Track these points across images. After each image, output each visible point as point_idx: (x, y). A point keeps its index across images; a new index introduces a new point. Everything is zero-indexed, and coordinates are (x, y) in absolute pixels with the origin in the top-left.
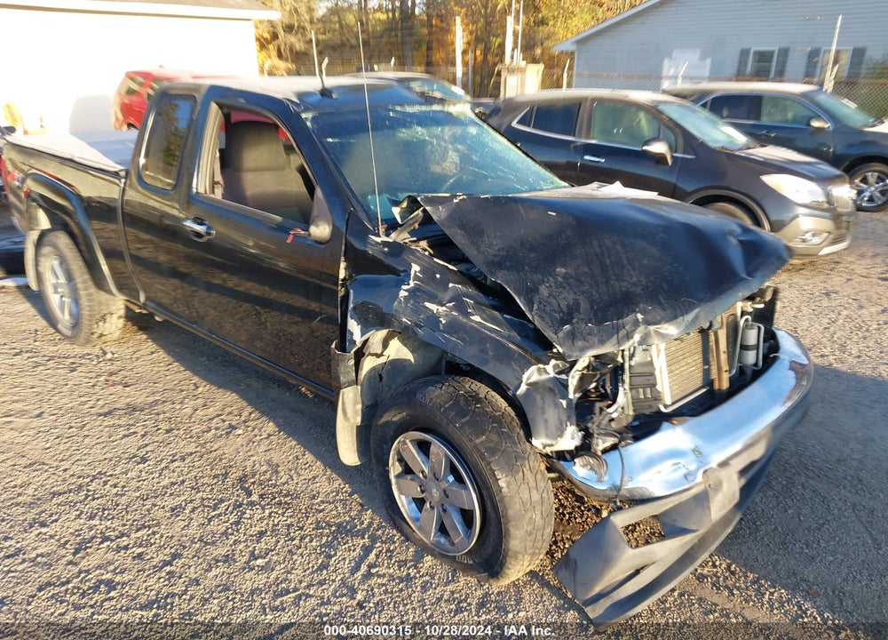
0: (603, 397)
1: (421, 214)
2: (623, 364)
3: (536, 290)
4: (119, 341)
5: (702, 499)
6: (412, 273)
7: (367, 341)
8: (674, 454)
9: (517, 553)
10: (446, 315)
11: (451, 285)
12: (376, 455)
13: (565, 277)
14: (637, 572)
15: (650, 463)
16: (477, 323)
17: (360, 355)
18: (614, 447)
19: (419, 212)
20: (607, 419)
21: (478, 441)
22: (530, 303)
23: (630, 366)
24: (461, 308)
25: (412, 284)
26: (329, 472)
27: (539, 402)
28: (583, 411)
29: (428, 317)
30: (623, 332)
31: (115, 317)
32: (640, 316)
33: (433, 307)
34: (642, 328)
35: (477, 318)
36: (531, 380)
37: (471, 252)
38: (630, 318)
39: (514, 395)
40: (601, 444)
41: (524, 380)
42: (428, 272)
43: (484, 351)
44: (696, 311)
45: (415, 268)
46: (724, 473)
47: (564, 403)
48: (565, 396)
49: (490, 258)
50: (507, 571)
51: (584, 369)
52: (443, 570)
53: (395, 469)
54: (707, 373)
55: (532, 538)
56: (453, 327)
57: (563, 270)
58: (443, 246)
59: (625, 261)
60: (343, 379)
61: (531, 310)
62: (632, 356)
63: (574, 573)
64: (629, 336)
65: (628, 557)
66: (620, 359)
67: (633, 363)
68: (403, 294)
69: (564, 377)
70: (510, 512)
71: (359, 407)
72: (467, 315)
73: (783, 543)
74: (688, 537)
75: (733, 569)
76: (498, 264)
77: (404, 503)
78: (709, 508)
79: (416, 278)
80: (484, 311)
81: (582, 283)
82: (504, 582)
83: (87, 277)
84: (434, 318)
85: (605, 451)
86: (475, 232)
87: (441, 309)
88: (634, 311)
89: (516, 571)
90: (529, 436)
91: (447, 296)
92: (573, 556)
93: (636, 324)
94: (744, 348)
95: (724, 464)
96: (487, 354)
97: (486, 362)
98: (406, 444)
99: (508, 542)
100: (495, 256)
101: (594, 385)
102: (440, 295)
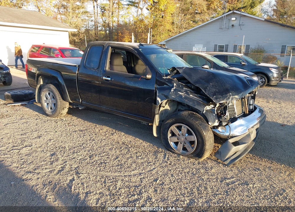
0: (222, 114)
1: (176, 71)
2: (227, 106)
3: (207, 88)
4: (64, 116)
5: (249, 136)
6: (174, 85)
7: (162, 103)
8: (241, 125)
9: (207, 149)
10: (184, 95)
11: (184, 88)
12: (163, 133)
13: (213, 85)
14: (236, 153)
15: (236, 127)
16: (191, 97)
17: (160, 106)
18: (227, 125)
19: (175, 71)
20: (224, 118)
21: (197, 122)
22: (206, 91)
23: (228, 106)
24: (187, 93)
25: (174, 88)
26: (145, 142)
27: (209, 114)
28: (219, 117)
29: (179, 96)
30: (227, 98)
31: (66, 108)
32: (231, 94)
33: (181, 93)
34: (232, 96)
35: (191, 96)
36: (206, 109)
37: (189, 80)
38: (229, 94)
39: (203, 113)
40: (224, 124)
41: (205, 110)
42: (178, 85)
43: (194, 103)
44: (242, 93)
45: (175, 84)
46: (252, 129)
47: (214, 115)
48: (214, 113)
49: (194, 81)
50: (204, 155)
51: (218, 107)
52: (186, 158)
53: (169, 135)
54: (243, 110)
55: (210, 146)
56: (186, 98)
57: (212, 84)
58: (181, 79)
59: (225, 82)
60: (156, 113)
61: (206, 93)
62: (228, 104)
63: (220, 154)
64: (229, 98)
65: (234, 149)
66: (226, 104)
67: (229, 105)
68: (172, 90)
69: (214, 109)
70: (206, 139)
71: (158, 120)
72: (189, 95)
73: (264, 151)
74: (246, 144)
75: (254, 156)
76: (197, 82)
77: (172, 144)
78: (250, 137)
79: (175, 87)
80: (193, 94)
81: (217, 87)
82: (202, 159)
83: (60, 96)
84: (181, 96)
85: (225, 126)
86: (190, 75)
87: (182, 94)
88: (229, 93)
89: (207, 155)
90: (208, 122)
91: (183, 91)
92: (219, 151)
93: (230, 95)
94: (250, 105)
95: (253, 127)
96: (195, 104)
97: (195, 106)
98: (173, 128)
99: (205, 147)
100: (195, 81)
101: (219, 111)
102: (182, 90)
